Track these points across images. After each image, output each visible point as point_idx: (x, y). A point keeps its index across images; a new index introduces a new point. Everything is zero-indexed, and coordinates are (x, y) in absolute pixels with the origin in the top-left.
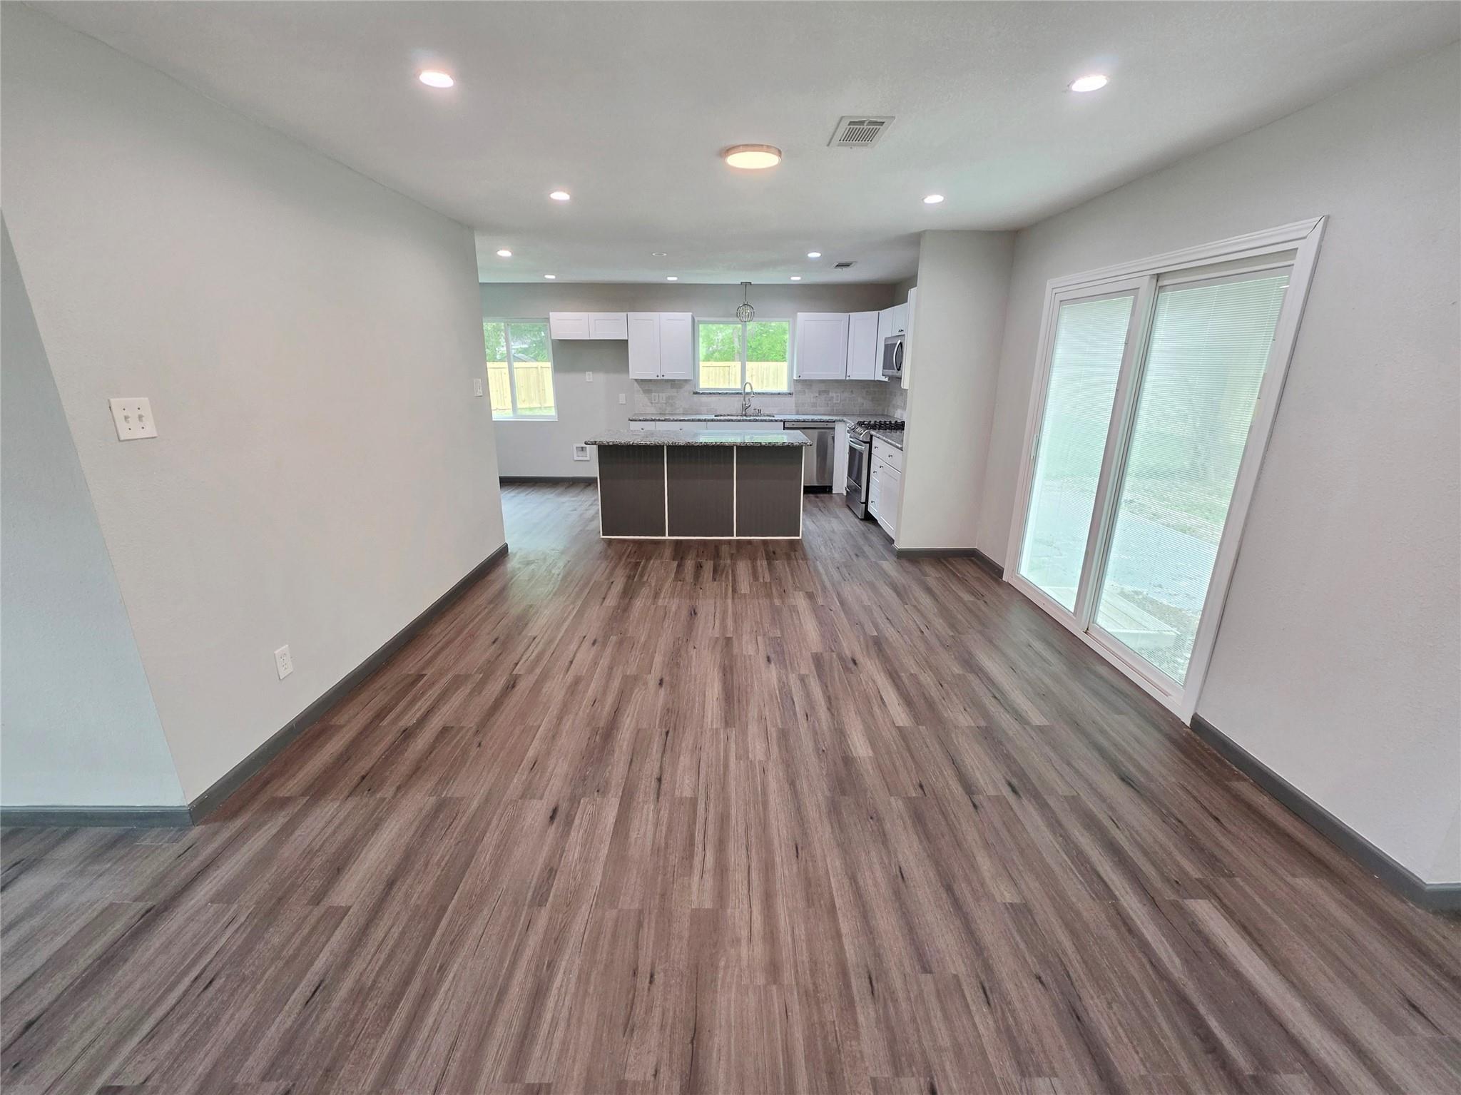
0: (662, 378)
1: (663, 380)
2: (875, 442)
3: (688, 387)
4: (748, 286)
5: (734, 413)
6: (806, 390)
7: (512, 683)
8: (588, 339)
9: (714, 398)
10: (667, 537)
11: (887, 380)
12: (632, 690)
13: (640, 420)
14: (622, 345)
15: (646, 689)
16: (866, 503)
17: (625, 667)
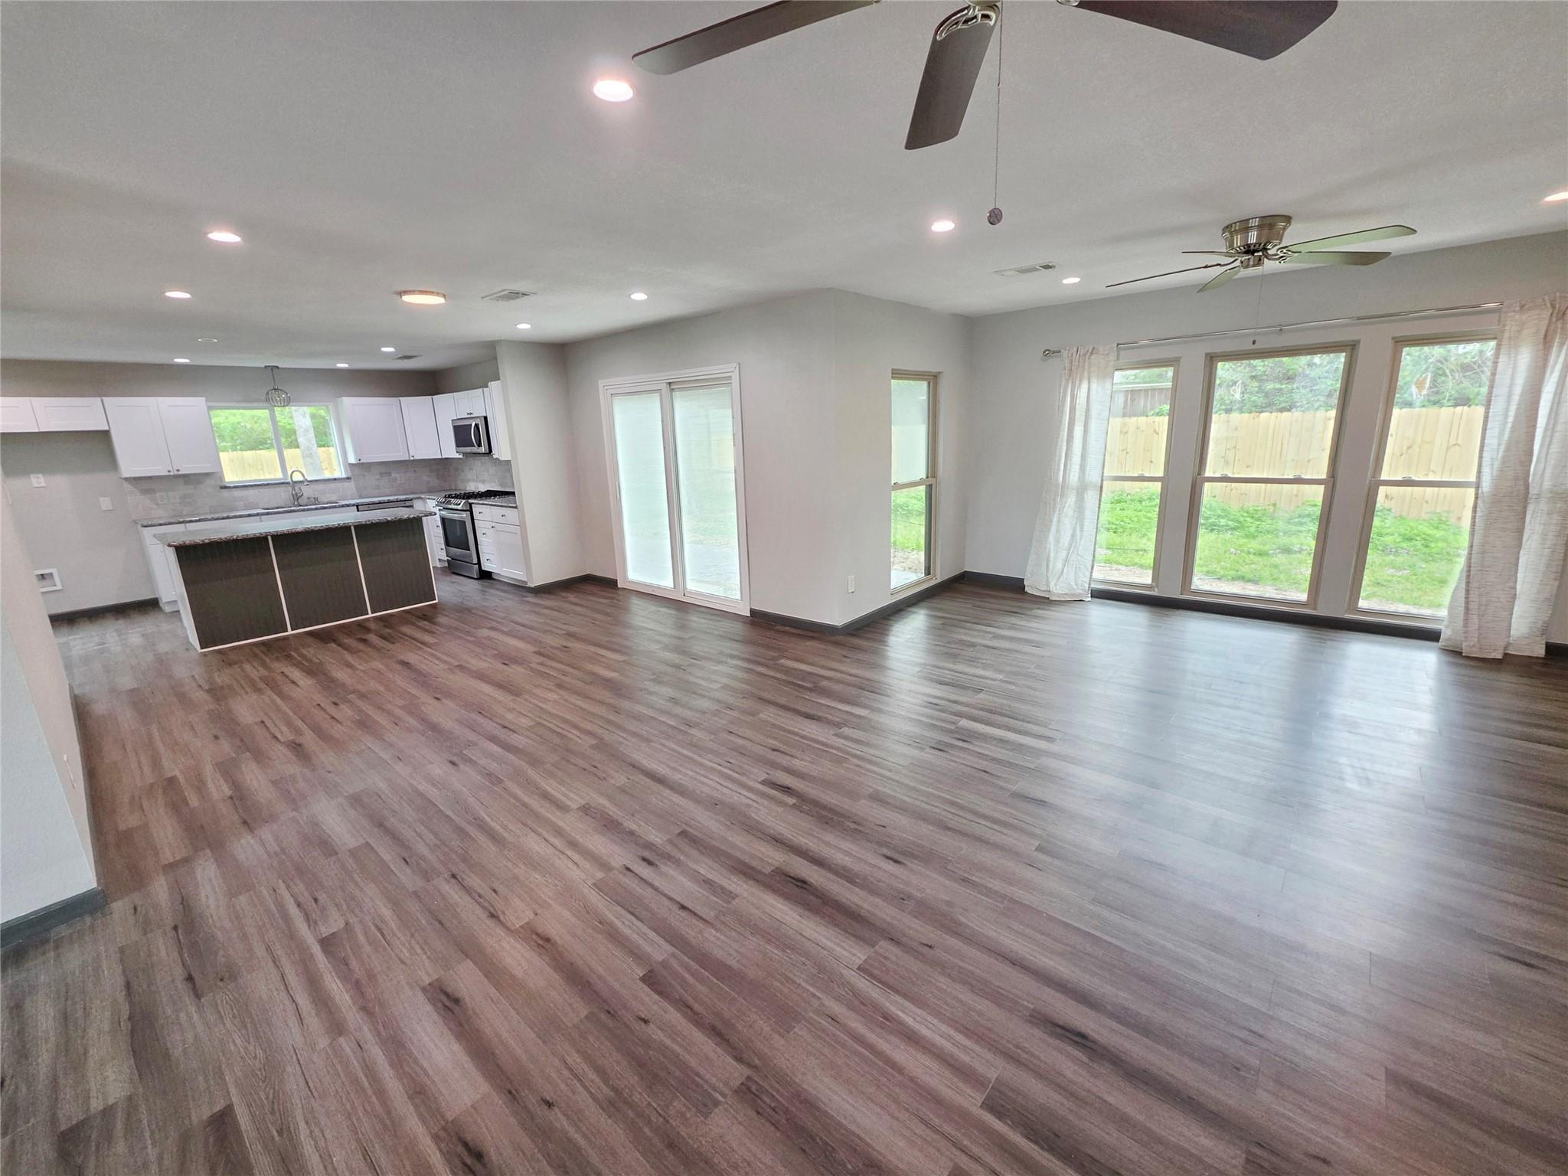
0: (176, 473)
1: (169, 476)
2: (476, 509)
3: (210, 483)
4: (275, 370)
5: (282, 505)
6: (366, 474)
8: (37, 431)
9: (251, 492)
10: (290, 632)
11: (461, 456)
13: (161, 525)
14: (104, 436)
16: (479, 563)
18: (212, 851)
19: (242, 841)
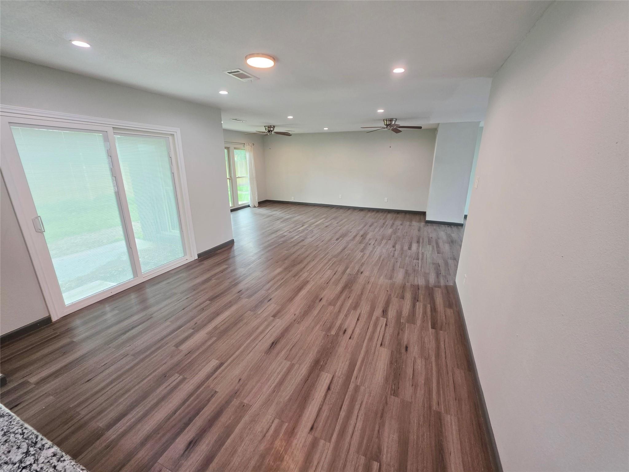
7: (385, 314)
12: (334, 299)
15: (328, 298)
17: (333, 311)
18: (429, 286)
19: (421, 284)
